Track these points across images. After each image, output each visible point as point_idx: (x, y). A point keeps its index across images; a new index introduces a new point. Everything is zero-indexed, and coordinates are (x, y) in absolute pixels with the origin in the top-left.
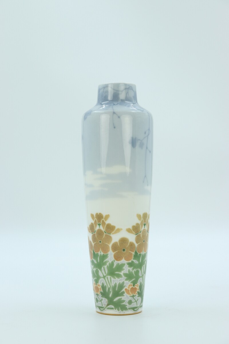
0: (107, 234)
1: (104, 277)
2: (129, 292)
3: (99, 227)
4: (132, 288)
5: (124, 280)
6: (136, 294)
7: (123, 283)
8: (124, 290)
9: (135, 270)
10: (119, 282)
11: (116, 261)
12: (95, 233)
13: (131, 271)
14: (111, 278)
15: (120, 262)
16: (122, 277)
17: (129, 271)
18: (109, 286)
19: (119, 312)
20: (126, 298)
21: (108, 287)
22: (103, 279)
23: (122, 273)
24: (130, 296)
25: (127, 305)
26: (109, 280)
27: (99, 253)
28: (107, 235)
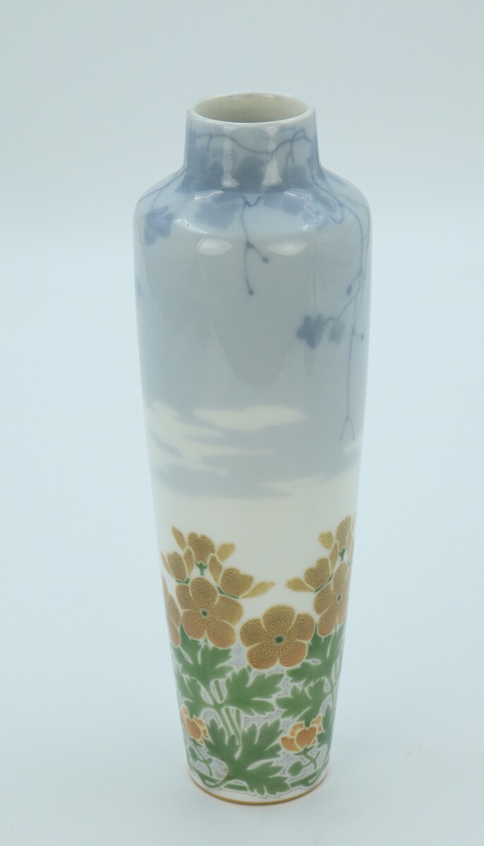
0: (228, 597)
1: (217, 707)
2: (293, 744)
3: (202, 573)
4: (303, 734)
5: (280, 717)
6: (314, 742)
7: (277, 724)
8: (278, 741)
9: (312, 684)
10: (263, 723)
11: (254, 670)
12: (189, 585)
13: (300, 689)
14: (238, 714)
15: (267, 672)
16: (273, 710)
17: (294, 690)
18: (233, 733)
19: (264, 796)
20: (283, 760)
21: (229, 733)
22: (213, 710)
23: (272, 700)
24: (297, 752)
25: (286, 778)
26: (234, 717)
27: (201, 641)
28: (227, 600)
